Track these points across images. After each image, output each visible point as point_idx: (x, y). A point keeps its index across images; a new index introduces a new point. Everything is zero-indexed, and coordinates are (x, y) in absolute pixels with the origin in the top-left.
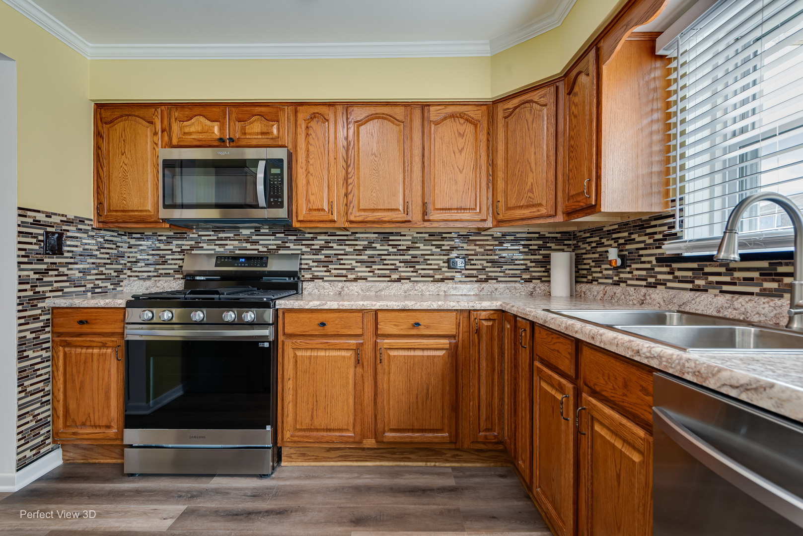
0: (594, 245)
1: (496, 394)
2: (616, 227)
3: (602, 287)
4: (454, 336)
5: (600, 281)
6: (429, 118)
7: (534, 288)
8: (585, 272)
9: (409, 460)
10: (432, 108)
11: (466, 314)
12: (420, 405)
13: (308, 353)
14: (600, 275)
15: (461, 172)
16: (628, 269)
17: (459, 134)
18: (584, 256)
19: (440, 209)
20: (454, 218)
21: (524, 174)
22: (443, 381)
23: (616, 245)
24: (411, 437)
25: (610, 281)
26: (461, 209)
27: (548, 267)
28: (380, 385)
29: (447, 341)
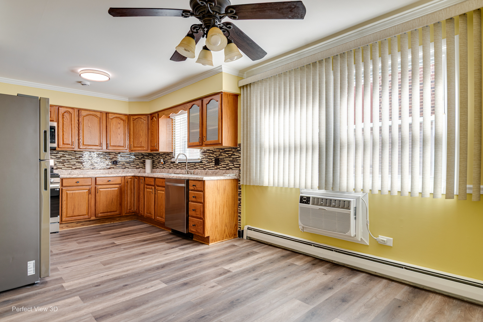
0: (157, 158)
1: (132, 199)
2: (163, 154)
3: (160, 169)
4: (120, 184)
5: (159, 168)
6: (109, 117)
7: (140, 170)
8: (155, 165)
9: (105, 222)
10: (109, 114)
11: (124, 177)
12: (110, 205)
13: (72, 192)
14: (159, 166)
15: (119, 135)
16: (165, 165)
17: (119, 123)
18: (155, 161)
19: (112, 146)
20: (117, 149)
21: (139, 138)
22: (117, 197)
23: (163, 158)
24: (107, 214)
25: (161, 168)
26: (119, 146)
27: (144, 164)
28: (97, 200)
29: (118, 185)
